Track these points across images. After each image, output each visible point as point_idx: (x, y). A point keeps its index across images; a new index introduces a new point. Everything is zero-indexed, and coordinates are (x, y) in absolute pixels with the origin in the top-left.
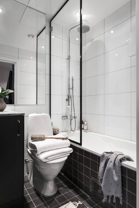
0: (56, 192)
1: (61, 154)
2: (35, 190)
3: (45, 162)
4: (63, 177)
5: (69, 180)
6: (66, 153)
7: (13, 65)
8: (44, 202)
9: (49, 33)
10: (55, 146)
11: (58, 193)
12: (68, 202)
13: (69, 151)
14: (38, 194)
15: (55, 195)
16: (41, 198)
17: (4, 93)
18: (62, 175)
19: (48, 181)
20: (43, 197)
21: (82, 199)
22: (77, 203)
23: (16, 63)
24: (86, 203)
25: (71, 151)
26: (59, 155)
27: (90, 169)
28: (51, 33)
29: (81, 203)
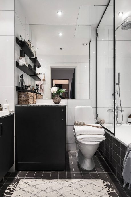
0: (92, 169)
1: (94, 139)
2: (78, 163)
3: (80, 142)
4: (103, 161)
5: (107, 164)
6: (98, 139)
7: (75, 69)
8: (81, 172)
9: (95, 39)
10: (90, 131)
11: (94, 170)
12: (99, 179)
13: (101, 138)
14: (79, 166)
15: (90, 171)
16: (80, 169)
17: (59, 91)
18: (103, 160)
19: (86, 159)
20: (81, 168)
21: (112, 182)
22: (106, 182)
23: (76, 67)
24: (114, 185)
25: (103, 138)
26: (92, 139)
27: (121, 158)
28: (97, 39)
29: (110, 184)
